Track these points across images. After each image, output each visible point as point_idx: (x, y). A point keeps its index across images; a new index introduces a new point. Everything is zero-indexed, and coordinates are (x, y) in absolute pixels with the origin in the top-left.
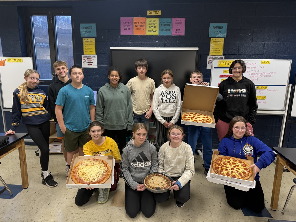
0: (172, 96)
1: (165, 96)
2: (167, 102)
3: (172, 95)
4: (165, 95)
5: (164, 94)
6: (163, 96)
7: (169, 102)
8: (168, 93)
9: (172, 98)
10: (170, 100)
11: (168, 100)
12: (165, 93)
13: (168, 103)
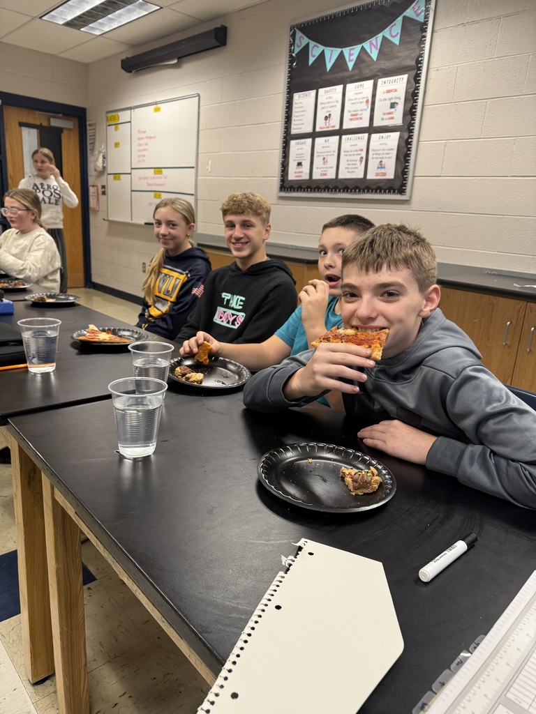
0: (54, 194)
1: (40, 191)
2: (45, 203)
3: (52, 190)
4: (42, 190)
5: (38, 188)
6: (38, 191)
7: (49, 203)
8: (46, 187)
9: (55, 196)
10: (50, 199)
11: (47, 200)
12: (40, 187)
13: (47, 205)
